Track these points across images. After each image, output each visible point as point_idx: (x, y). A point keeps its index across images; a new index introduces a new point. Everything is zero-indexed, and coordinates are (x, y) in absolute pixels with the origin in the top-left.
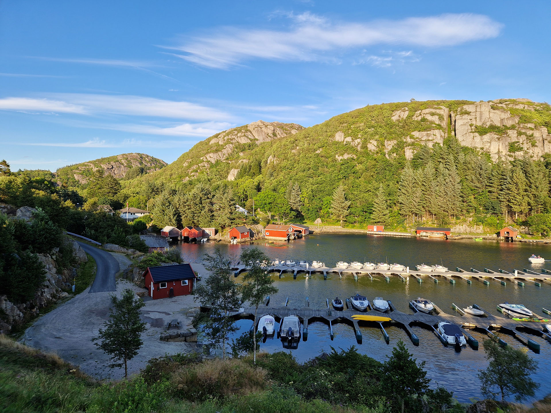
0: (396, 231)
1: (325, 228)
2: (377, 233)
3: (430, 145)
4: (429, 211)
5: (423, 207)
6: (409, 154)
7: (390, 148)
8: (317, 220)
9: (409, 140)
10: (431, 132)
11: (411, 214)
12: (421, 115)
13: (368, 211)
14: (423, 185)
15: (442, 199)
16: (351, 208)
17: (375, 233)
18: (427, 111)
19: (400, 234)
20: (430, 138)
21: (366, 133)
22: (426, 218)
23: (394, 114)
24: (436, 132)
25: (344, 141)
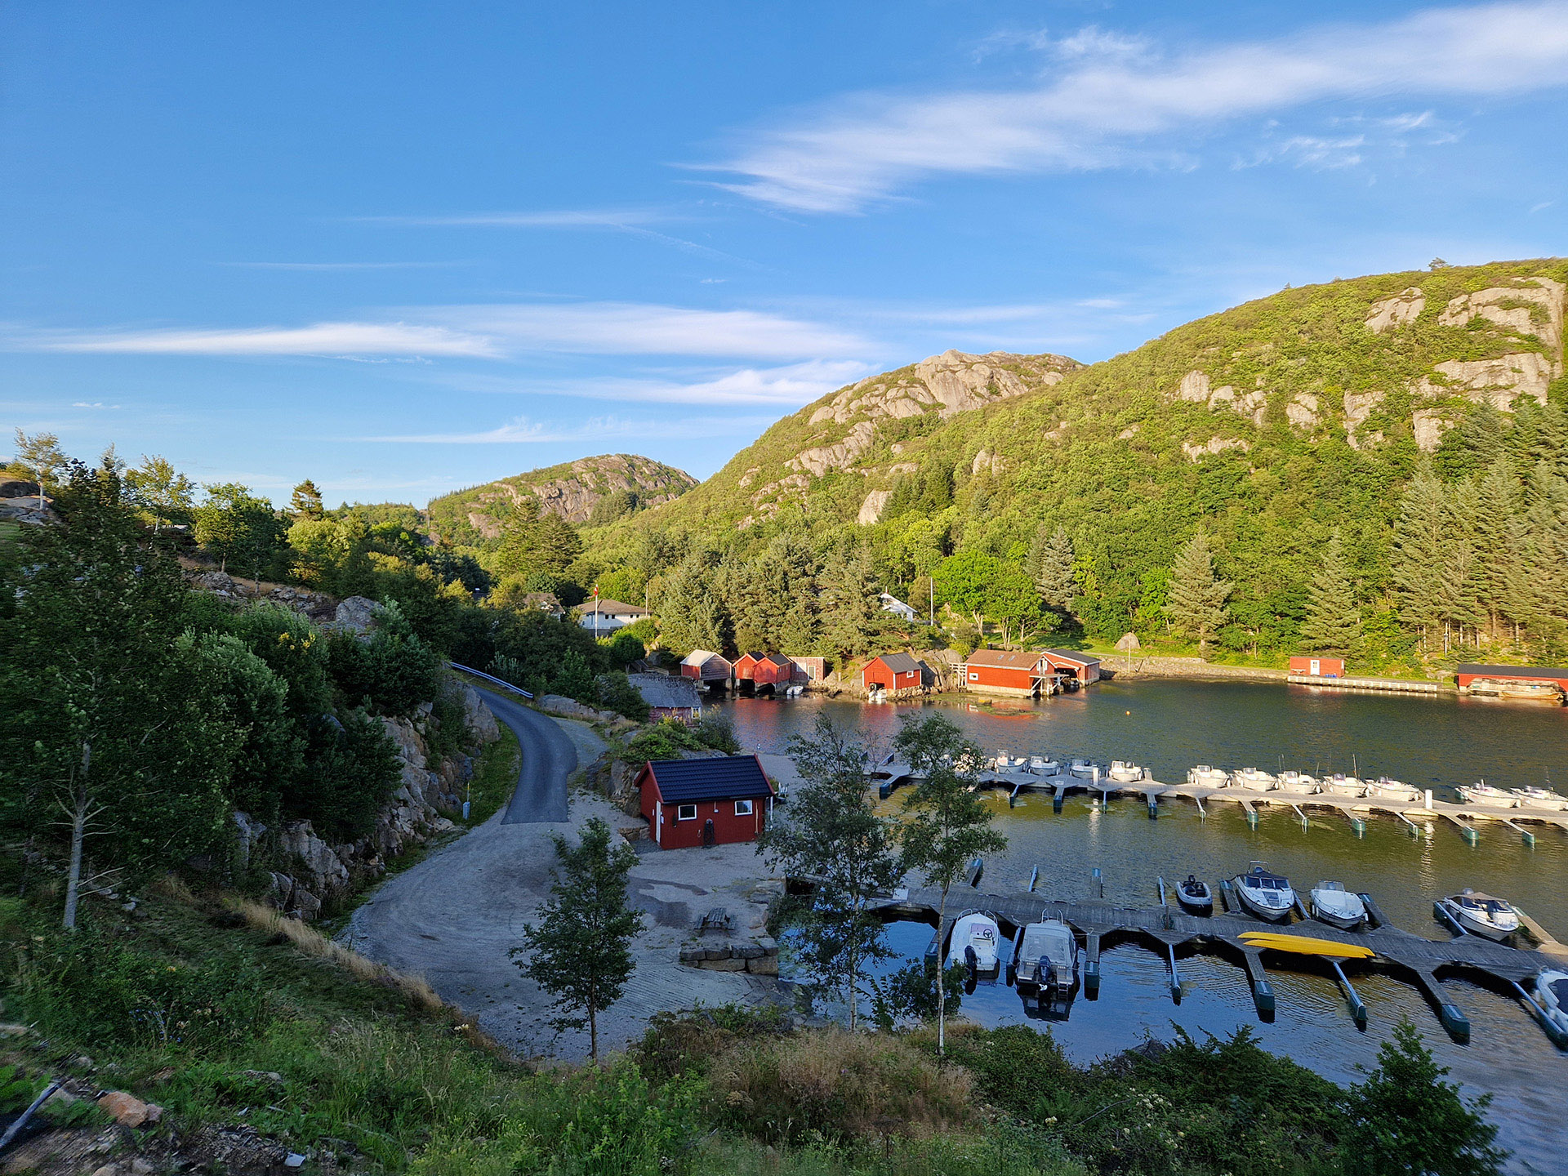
0: (1387, 676)
1: (1151, 663)
2: (1321, 681)
3: (1502, 402)
4: (1502, 615)
5: (1480, 600)
6: (1427, 432)
7: (1361, 415)
8: (1125, 638)
9: (1427, 389)
10: (1506, 362)
11: (1436, 622)
12: (1466, 309)
13: (1291, 612)
14: (1478, 529)
15: (1546, 575)
16: (1232, 604)
17: (1313, 680)
18: (1489, 295)
19: (1399, 686)
20: (1502, 382)
21: (1281, 373)
22: (1490, 636)
23: (1374, 311)
24: (1523, 360)
25: (1208, 399)
